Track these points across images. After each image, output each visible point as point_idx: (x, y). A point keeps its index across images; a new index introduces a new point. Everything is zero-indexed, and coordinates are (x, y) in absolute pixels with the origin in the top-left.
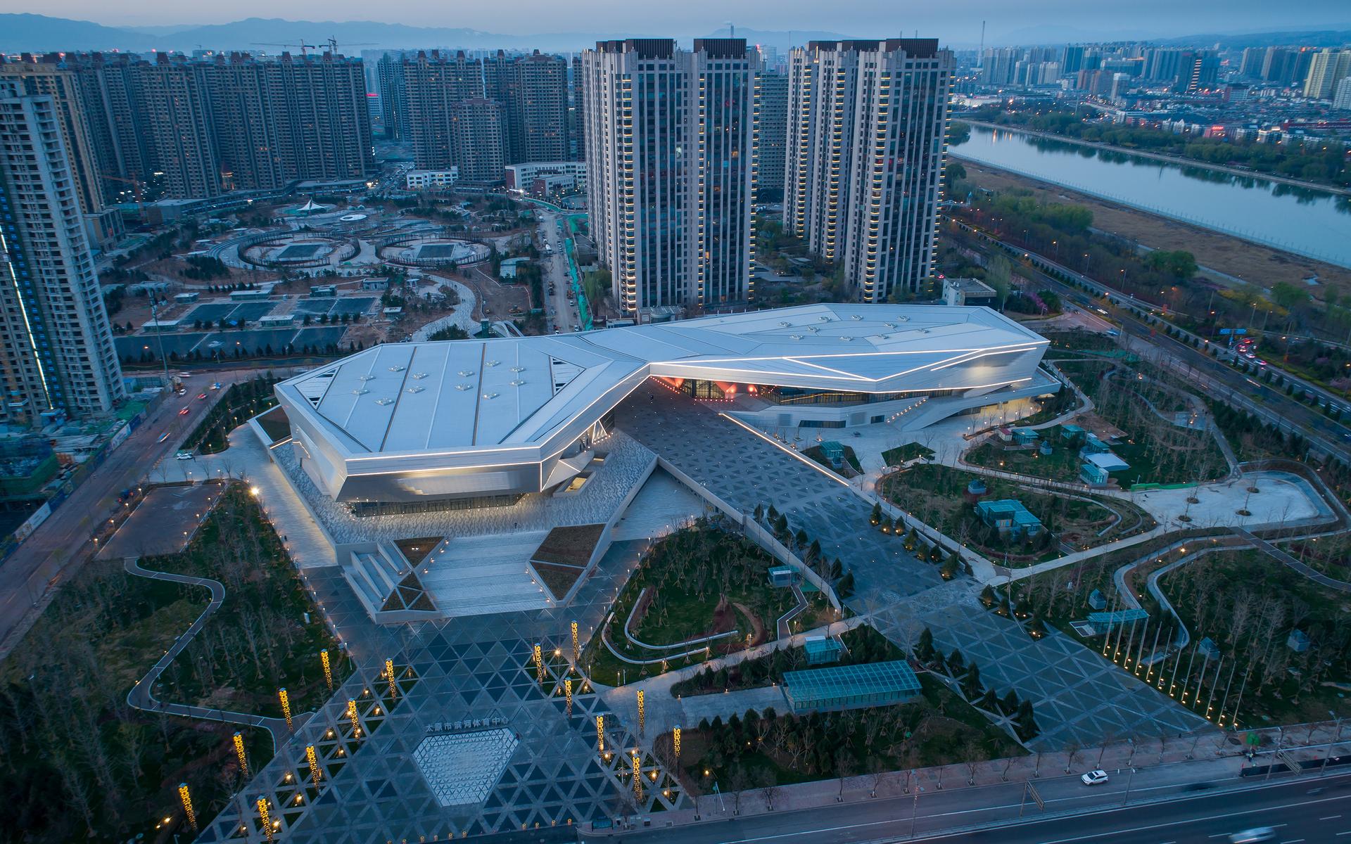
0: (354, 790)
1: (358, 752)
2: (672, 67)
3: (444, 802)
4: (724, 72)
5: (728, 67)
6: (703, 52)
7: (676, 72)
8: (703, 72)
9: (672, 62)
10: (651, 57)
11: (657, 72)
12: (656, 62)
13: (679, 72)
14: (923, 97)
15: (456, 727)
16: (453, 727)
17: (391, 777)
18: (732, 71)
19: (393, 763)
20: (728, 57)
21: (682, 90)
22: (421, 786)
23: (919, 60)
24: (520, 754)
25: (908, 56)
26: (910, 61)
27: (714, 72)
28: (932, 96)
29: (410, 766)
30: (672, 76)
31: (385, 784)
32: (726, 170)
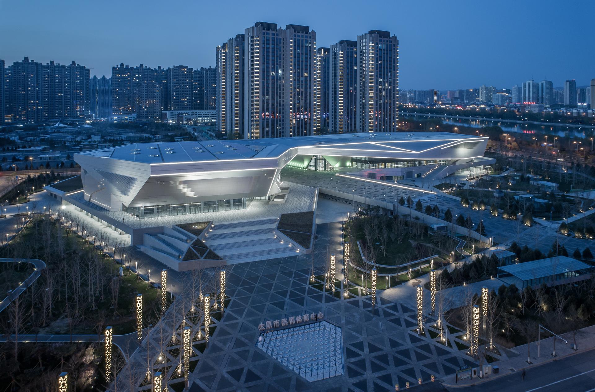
0: (217, 380)
1: (206, 351)
2: (277, 35)
3: (310, 378)
4: (301, 38)
5: (303, 36)
6: (292, 30)
7: (279, 37)
8: (292, 37)
9: (277, 33)
10: (268, 30)
11: (271, 37)
12: (271, 32)
13: (281, 37)
14: (387, 54)
15: (283, 324)
16: (281, 325)
17: (247, 365)
18: (304, 39)
19: (243, 355)
20: (302, 33)
21: (282, 45)
22: (278, 369)
23: (384, 39)
24: (347, 337)
25: (380, 37)
26: (381, 38)
27: (297, 38)
28: (391, 54)
29: (259, 356)
30: (277, 39)
31: (245, 371)
32: (302, 81)
